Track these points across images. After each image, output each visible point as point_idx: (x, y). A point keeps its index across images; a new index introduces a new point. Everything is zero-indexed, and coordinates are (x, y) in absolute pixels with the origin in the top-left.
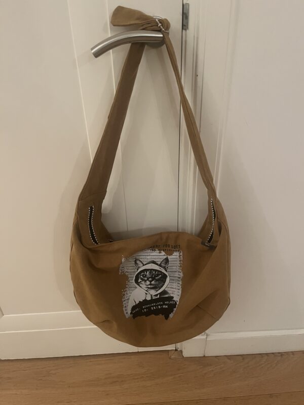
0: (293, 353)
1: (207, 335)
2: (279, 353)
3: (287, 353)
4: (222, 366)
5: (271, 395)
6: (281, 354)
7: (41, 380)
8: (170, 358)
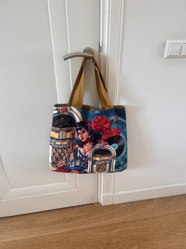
0: (154, 199)
1: (113, 193)
2: (148, 200)
3: (152, 199)
4: (121, 208)
5: (145, 219)
6: (149, 200)
7: (30, 224)
8: (96, 207)
